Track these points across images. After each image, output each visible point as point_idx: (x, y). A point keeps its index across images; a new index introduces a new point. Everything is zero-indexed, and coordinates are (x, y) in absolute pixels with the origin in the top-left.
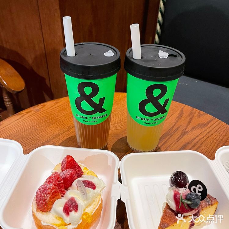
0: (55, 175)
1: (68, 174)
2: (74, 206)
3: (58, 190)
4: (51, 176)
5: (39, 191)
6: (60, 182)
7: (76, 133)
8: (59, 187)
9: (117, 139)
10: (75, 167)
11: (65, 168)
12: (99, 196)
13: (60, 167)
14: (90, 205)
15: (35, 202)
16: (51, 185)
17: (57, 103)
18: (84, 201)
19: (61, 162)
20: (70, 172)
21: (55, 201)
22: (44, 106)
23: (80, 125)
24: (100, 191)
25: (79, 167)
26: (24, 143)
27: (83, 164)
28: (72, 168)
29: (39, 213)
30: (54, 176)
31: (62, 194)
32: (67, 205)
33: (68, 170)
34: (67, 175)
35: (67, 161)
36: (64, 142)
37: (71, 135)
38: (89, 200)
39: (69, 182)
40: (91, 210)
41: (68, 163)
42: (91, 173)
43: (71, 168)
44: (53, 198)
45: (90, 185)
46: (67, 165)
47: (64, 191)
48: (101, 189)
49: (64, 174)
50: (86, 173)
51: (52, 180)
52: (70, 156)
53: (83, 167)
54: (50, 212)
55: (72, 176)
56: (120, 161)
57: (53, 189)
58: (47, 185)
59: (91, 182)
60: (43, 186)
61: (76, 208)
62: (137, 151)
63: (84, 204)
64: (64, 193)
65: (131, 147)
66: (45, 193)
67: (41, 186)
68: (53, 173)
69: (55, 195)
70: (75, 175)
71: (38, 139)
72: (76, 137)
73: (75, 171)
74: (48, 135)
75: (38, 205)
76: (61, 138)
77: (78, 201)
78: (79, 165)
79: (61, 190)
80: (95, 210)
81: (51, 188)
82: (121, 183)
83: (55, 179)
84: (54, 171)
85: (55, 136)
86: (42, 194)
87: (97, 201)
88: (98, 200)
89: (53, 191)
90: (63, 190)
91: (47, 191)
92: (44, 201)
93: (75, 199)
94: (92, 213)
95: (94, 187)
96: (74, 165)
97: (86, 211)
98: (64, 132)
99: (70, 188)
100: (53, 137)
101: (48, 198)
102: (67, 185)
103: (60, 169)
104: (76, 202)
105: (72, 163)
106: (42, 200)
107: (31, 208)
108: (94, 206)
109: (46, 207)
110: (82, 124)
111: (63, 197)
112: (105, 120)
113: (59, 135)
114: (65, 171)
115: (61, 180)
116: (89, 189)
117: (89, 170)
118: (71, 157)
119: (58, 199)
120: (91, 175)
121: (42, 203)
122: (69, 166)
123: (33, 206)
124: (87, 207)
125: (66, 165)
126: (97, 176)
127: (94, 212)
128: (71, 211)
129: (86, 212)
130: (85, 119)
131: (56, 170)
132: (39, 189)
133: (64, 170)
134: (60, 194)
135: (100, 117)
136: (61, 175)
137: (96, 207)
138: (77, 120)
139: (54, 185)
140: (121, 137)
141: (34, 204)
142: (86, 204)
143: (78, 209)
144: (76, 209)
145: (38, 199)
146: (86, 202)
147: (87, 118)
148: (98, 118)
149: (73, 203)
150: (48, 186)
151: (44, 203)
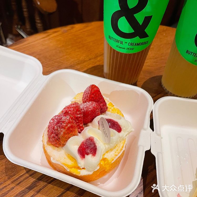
0: (74, 105)
1: (91, 107)
2: (92, 148)
3: (75, 125)
4: (69, 106)
5: (52, 121)
6: (79, 116)
7: (103, 62)
8: (77, 121)
9: (149, 76)
10: (99, 101)
11: (87, 100)
12: (123, 141)
13: (82, 96)
14: (111, 150)
15: (46, 133)
16: (68, 117)
17: (87, 27)
18: (105, 144)
19: (84, 91)
20: (93, 105)
21: (69, 138)
22: (73, 28)
23: (111, 52)
24: (126, 135)
25: (105, 101)
26: (46, 63)
27: (108, 98)
28: (96, 102)
29: (49, 146)
30: (73, 107)
31: (79, 130)
32: (84, 146)
33: (90, 102)
34: (89, 108)
35: (91, 92)
36: (89, 70)
37: (98, 64)
38: (111, 144)
39: (89, 117)
40: (112, 156)
41: (92, 93)
42: (117, 111)
43: (94, 101)
44: (68, 133)
45: (115, 126)
46: (90, 96)
47: (82, 127)
48: (127, 133)
49: (85, 107)
50: (111, 110)
51: (70, 111)
52: (95, 87)
53: (108, 102)
54: (63, 148)
55: (95, 111)
56: (154, 104)
57: (69, 123)
58: (62, 117)
59: (117, 123)
60: (58, 116)
61: (94, 151)
62: (172, 94)
63: (104, 148)
64: (82, 129)
65: (166, 89)
66: (59, 126)
67: (56, 116)
68: (72, 102)
69: (71, 131)
70: (98, 111)
71: (62, 62)
72: (103, 66)
73: (99, 105)
74: (73, 60)
75: (49, 138)
76: (86, 65)
77: (98, 142)
78: (105, 100)
79: (79, 125)
80: (117, 157)
81: (67, 121)
82: (153, 131)
83: (74, 110)
84: (74, 100)
85: (80, 62)
86: (55, 127)
87: (121, 147)
88: (122, 145)
89: (69, 125)
90: (81, 125)
91: (61, 124)
92: (57, 135)
93: (95, 140)
94: (113, 160)
95: (119, 129)
96: (99, 98)
97: (105, 156)
98: (90, 59)
99: (90, 124)
100: (78, 63)
101: (62, 133)
102: (86, 120)
103: (81, 99)
104: (95, 143)
105: (97, 95)
106: (55, 133)
107: (41, 138)
108: (115, 152)
109: (58, 143)
110: (114, 50)
111: (80, 133)
112: (144, 50)
113: (85, 61)
114: (87, 103)
115: (80, 114)
116: (113, 131)
117: (115, 107)
118: (97, 87)
119: (74, 135)
120: (117, 114)
121: (54, 137)
122: (93, 98)
123: (44, 136)
124: (107, 152)
125: (88, 96)
126: (123, 116)
127: (115, 160)
128: (88, 154)
129: (106, 158)
130: (119, 44)
131: (76, 100)
132: (53, 119)
133: (85, 102)
134: (77, 130)
135: (138, 44)
136: (81, 107)
137: (119, 154)
138: (108, 44)
139: (72, 118)
140: (154, 76)
141: (45, 134)
142: (107, 148)
143: (97, 152)
144: (94, 153)
145: (50, 131)
146: (107, 146)
147: (122, 43)
148: (136, 45)
149: (91, 144)
150: (64, 118)
151: (56, 137)
